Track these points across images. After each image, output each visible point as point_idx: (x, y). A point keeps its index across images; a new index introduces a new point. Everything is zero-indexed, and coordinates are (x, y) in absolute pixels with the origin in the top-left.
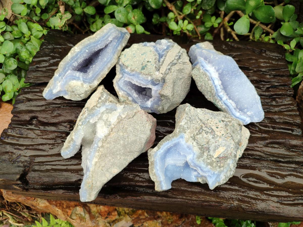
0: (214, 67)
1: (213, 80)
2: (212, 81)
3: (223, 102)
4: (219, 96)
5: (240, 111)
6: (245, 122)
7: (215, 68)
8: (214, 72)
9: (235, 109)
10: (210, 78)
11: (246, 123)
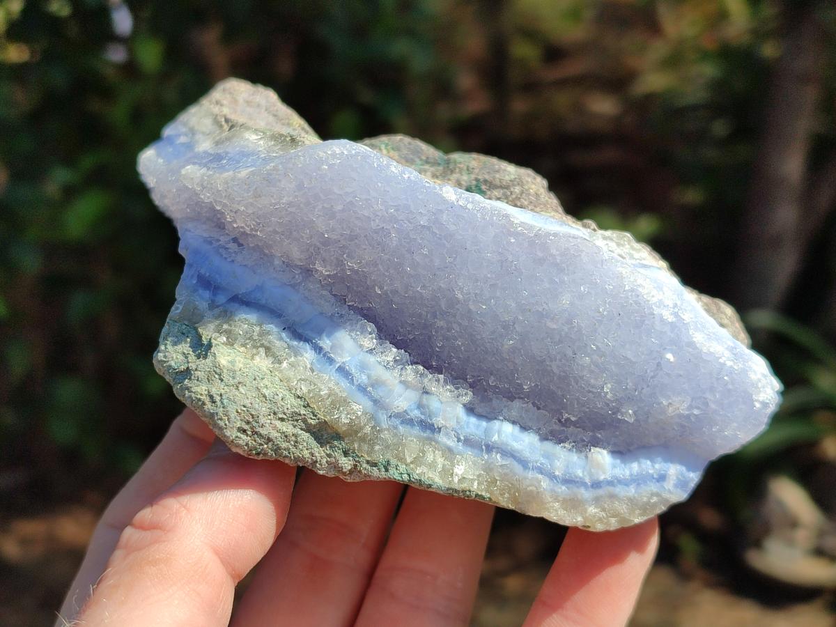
1: (309, 340)
2: (307, 347)
3: (450, 442)
4: (404, 418)
5: (601, 435)
9: (554, 437)
10: (286, 334)
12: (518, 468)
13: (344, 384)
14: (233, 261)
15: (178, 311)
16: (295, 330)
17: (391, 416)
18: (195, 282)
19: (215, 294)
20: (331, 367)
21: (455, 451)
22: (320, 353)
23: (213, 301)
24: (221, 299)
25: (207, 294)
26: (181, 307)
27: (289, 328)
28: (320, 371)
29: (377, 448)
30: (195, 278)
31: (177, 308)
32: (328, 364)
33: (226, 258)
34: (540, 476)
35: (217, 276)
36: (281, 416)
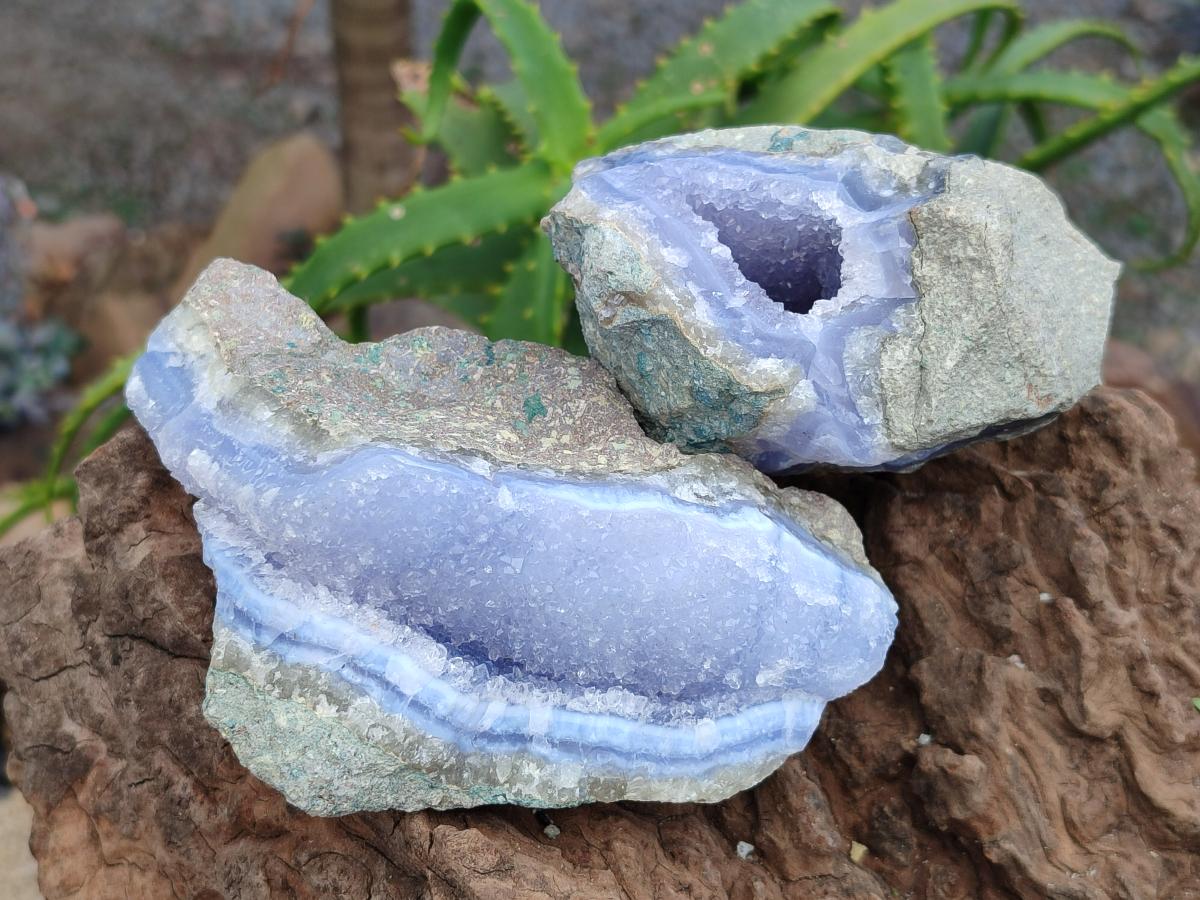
0: (322, 592)
1: (373, 675)
2: (372, 683)
3: (545, 750)
4: (491, 736)
5: (707, 704)
6: (789, 734)
7: (332, 588)
8: (345, 617)
9: (657, 719)
10: (347, 672)
11: (798, 734)
12: (620, 762)
13: (420, 721)
14: (272, 594)
15: (220, 658)
16: (356, 665)
17: (476, 739)
18: (232, 618)
19: (258, 634)
20: (402, 704)
21: (551, 759)
22: (387, 689)
23: (258, 643)
24: (267, 639)
25: (249, 634)
26: (223, 652)
27: (348, 664)
28: (391, 710)
29: (465, 775)
30: (232, 612)
31: (218, 654)
32: (398, 700)
33: (263, 591)
34: (646, 764)
35: (257, 612)
36: (356, 772)
